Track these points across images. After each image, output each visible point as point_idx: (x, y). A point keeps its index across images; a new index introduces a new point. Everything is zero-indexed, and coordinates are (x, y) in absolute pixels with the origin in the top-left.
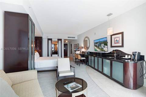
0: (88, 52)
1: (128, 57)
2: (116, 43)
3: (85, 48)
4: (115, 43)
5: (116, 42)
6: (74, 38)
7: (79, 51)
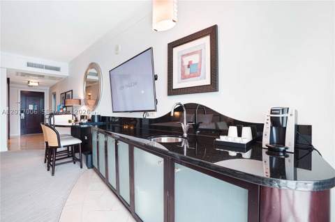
0: (93, 117)
1: (240, 134)
2: (189, 77)
3: (87, 104)
4: (184, 77)
5: (187, 72)
6: (57, 69)
7: (67, 113)
